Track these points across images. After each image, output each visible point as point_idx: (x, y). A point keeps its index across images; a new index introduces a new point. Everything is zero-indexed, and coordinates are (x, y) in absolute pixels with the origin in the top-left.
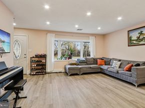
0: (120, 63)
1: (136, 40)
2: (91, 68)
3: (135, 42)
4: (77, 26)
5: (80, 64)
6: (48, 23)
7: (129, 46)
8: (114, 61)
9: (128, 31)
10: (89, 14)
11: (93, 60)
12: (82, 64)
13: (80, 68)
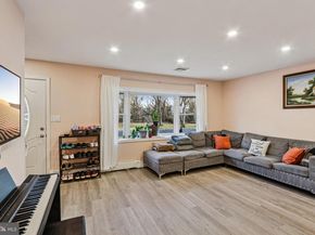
0: (267, 143)
1: (303, 97)
2: (205, 156)
3: (299, 100)
4: (180, 61)
5: (180, 148)
6: (114, 50)
7: (285, 108)
8: (254, 141)
9: (285, 77)
10: (232, 33)
11: (203, 137)
12: (184, 147)
13: (184, 159)
